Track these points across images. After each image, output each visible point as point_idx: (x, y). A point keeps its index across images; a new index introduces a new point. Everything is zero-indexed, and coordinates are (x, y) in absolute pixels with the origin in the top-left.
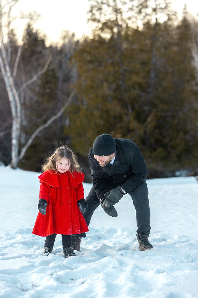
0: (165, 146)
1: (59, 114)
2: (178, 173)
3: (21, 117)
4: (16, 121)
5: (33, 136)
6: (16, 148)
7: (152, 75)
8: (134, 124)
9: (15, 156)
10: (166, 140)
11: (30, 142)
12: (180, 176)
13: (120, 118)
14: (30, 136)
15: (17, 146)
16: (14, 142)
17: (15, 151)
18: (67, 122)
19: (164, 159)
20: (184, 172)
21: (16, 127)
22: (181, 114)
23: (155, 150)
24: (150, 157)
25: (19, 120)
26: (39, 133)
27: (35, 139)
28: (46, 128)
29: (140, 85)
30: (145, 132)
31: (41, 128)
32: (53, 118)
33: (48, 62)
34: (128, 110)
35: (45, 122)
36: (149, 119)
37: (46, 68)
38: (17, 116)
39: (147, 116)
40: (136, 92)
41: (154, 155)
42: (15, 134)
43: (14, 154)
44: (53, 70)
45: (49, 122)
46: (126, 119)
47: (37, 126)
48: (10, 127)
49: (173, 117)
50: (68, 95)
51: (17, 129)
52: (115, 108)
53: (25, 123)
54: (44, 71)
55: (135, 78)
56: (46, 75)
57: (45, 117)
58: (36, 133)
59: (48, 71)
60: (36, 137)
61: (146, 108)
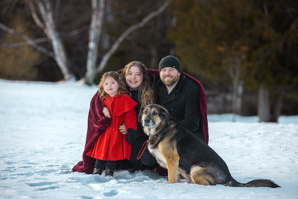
1: (161, 10)
3: (105, 9)
4: (97, 15)
5: (121, 39)
6: (93, 55)
8: (270, 33)
9: (92, 67)
11: (115, 47)
13: (251, 22)
14: (117, 38)
15: (96, 52)
16: (92, 45)
17: (92, 60)
18: (174, 21)
21: (96, 23)
24: (290, 83)
25: (101, 14)
26: (130, 35)
27: (122, 44)
31: (133, 28)
34: (263, 11)
38: (98, 9)
41: (296, 80)
42: (93, 34)
43: (90, 63)
46: (258, 23)
47: (128, 25)
48: (88, 23)
51: (97, 27)
52: (244, 7)
53: (110, 18)
57: (139, 12)
58: (125, 35)
60: (125, 40)
61: (289, 10)
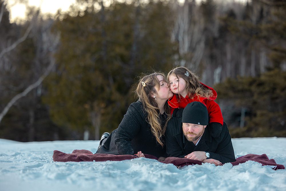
1: (38, 83)
7: (134, 48)
8: (116, 96)
13: (102, 89)
30: (126, 104)
32: (32, 87)
33: (29, 30)
37: (26, 35)
40: (118, 64)
46: (107, 90)
52: (97, 79)
55: (118, 50)
61: (127, 81)
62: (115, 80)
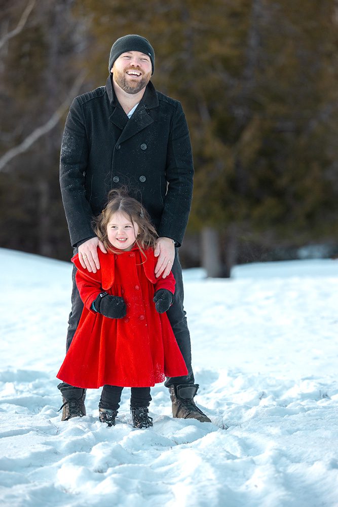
0: (279, 194)
1: (51, 124)
2: (304, 252)
7: (253, 41)
8: (214, 147)
10: (283, 181)
12: (310, 257)
19: (280, 221)
20: (318, 250)
22: (314, 125)
23: (257, 201)
24: (248, 217)
28: (22, 155)
29: (226, 62)
30: (238, 165)
31: (11, 154)
32: (38, 133)
33: (28, 11)
35: (19, 141)
36: (247, 136)
37: (22, 23)
39: (242, 128)
40: (218, 77)
41: (257, 212)
44: (37, 29)
45: (29, 142)
46: (194, 134)
49: (298, 131)
50: (70, 83)
54: (17, 30)
55: (216, 48)
56: (21, 38)
57: (19, 130)
58: (1, 165)
59: (26, 30)
61: (239, 112)
62: (211, 112)
